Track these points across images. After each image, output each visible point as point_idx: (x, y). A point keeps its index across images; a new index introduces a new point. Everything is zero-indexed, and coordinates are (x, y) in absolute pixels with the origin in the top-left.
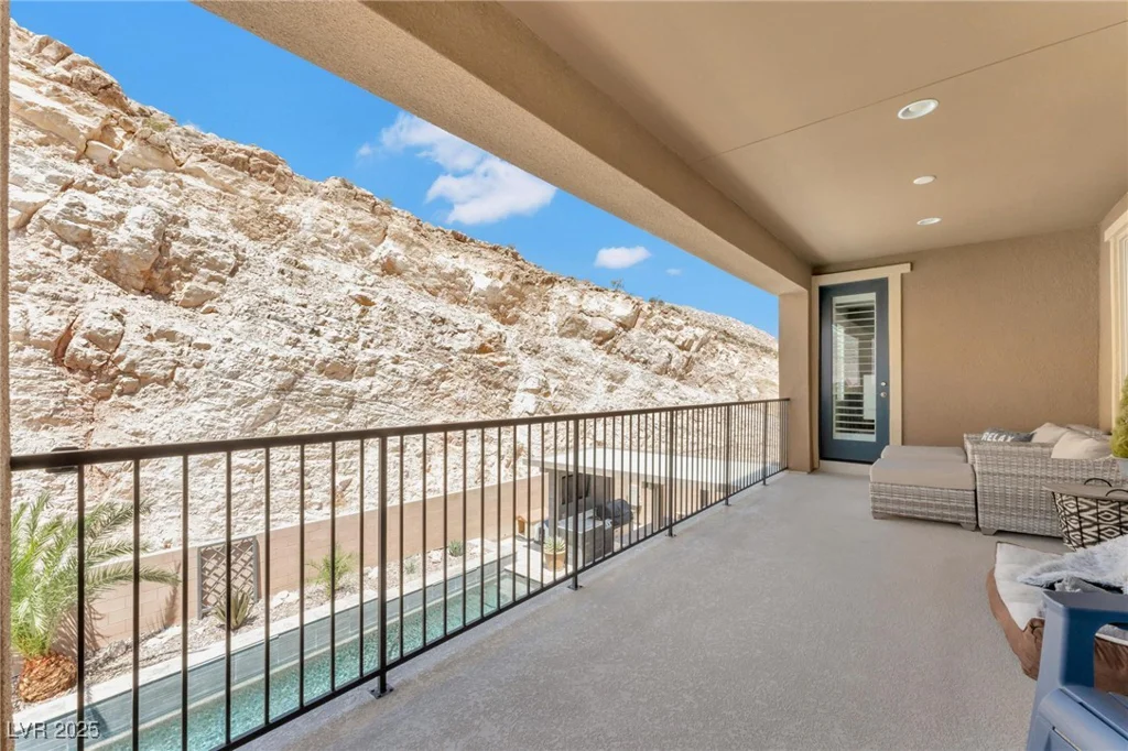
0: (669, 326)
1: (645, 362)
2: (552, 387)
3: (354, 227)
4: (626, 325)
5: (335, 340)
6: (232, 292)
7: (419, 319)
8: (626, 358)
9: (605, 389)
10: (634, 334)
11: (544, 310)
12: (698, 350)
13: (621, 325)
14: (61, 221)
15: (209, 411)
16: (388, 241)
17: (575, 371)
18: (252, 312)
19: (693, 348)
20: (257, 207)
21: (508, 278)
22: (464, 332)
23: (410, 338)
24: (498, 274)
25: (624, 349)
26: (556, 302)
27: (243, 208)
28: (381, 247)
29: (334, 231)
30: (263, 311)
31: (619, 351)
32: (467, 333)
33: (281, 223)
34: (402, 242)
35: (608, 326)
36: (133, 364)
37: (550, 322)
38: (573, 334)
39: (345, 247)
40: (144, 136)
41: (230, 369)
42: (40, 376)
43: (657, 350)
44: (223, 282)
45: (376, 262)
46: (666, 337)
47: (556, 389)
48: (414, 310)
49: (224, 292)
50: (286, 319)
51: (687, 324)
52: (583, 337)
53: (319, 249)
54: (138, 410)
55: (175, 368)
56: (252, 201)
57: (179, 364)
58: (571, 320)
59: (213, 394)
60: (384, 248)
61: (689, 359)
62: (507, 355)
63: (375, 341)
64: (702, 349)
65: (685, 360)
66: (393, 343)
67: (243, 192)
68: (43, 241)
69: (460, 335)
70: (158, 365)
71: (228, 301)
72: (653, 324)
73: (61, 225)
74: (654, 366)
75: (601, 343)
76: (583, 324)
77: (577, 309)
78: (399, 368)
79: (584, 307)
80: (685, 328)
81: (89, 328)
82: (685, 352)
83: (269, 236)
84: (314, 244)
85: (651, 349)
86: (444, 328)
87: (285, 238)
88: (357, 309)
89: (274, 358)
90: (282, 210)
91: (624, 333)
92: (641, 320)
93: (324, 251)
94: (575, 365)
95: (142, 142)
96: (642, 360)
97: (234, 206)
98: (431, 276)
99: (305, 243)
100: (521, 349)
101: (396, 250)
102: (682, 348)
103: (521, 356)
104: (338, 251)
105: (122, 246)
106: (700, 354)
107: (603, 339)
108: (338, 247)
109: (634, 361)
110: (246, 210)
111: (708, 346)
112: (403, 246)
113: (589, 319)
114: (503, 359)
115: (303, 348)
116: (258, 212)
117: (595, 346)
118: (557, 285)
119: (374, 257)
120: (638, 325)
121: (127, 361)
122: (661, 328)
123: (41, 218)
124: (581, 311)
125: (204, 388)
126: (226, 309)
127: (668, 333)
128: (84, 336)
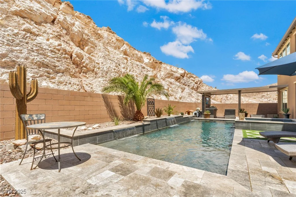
0: (193, 77)
1: (188, 86)
2: (170, 89)
3: (117, 40)
4: (183, 76)
5: (124, 68)
6: (97, 51)
7: (138, 66)
8: (184, 84)
9: (181, 92)
10: (185, 78)
11: (160, 71)
12: (199, 84)
13: (181, 75)
14: (63, 22)
15: (104, 81)
16: (125, 45)
17: (173, 86)
18: (104, 57)
19: (198, 84)
20: (94, 30)
21: (152, 60)
22: (150, 71)
23: (138, 71)
24: (149, 59)
25: (183, 82)
26: (163, 69)
27: (90, 30)
28: (123, 47)
29: (112, 40)
30: (106, 57)
31: (181, 83)
32: (151, 72)
33: (99, 36)
34: (128, 46)
35: (179, 76)
36: (87, 64)
37: (162, 74)
38: (169, 77)
39: (115, 45)
40: (68, 3)
41: (106, 71)
42: (70, 63)
43: (191, 83)
44: (94, 48)
45: (122, 51)
46: (192, 80)
47: (171, 90)
48: (137, 64)
49: (95, 51)
50: (112, 60)
51: (196, 77)
52: (172, 78)
53: (109, 45)
54: (88, 78)
55: (94, 67)
56: (92, 28)
57: (95, 67)
58: (169, 74)
59: (103, 76)
60: (124, 47)
61: (198, 86)
62: (159, 79)
63: (131, 70)
64: (200, 84)
65: (197, 86)
66: (135, 72)
67: (90, 25)
68: (58, 27)
69: (149, 72)
70: (91, 66)
71: (96, 54)
72: (189, 76)
73: (63, 23)
74: (191, 87)
75: (177, 80)
76: (172, 75)
77: (170, 70)
78: (138, 78)
79: (172, 70)
80: (196, 78)
81: (77, 52)
82: (197, 84)
83: (96, 39)
84: (108, 43)
85: (189, 82)
86: (144, 70)
87: (100, 40)
88: (126, 61)
89: (115, 69)
90: (99, 32)
91: (182, 78)
92: (186, 75)
93: (110, 45)
94: (173, 85)
95: (68, 5)
96: (188, 85)
97: (88, 29)
98: (135, 57)
99: (105, 42)
100: (161, 78)
101: (127, 48)
102: (196, 83)
103: (162, 80)
104: (113, 46)
105: (75, 32)
106: (200, 85)
107: (178, 79)
108: (113, 45)
109: (185, 85)
110: (91, 30)
111: (201, 84)
112: (129, 47)
113: (174, 73)
114: (158, 80)
115: (118, 68)
116: (94, 32)
117: (175, 81)
118: (162, 64)
119: (121, 49)
120: (185, 76)
121: (86, 63)
122: (190, 77)
123: (58, 20)
124: (171, 71)
125: (101, 74)
126: (97, 56)
127: (193, 79)
128: (75, 54)
